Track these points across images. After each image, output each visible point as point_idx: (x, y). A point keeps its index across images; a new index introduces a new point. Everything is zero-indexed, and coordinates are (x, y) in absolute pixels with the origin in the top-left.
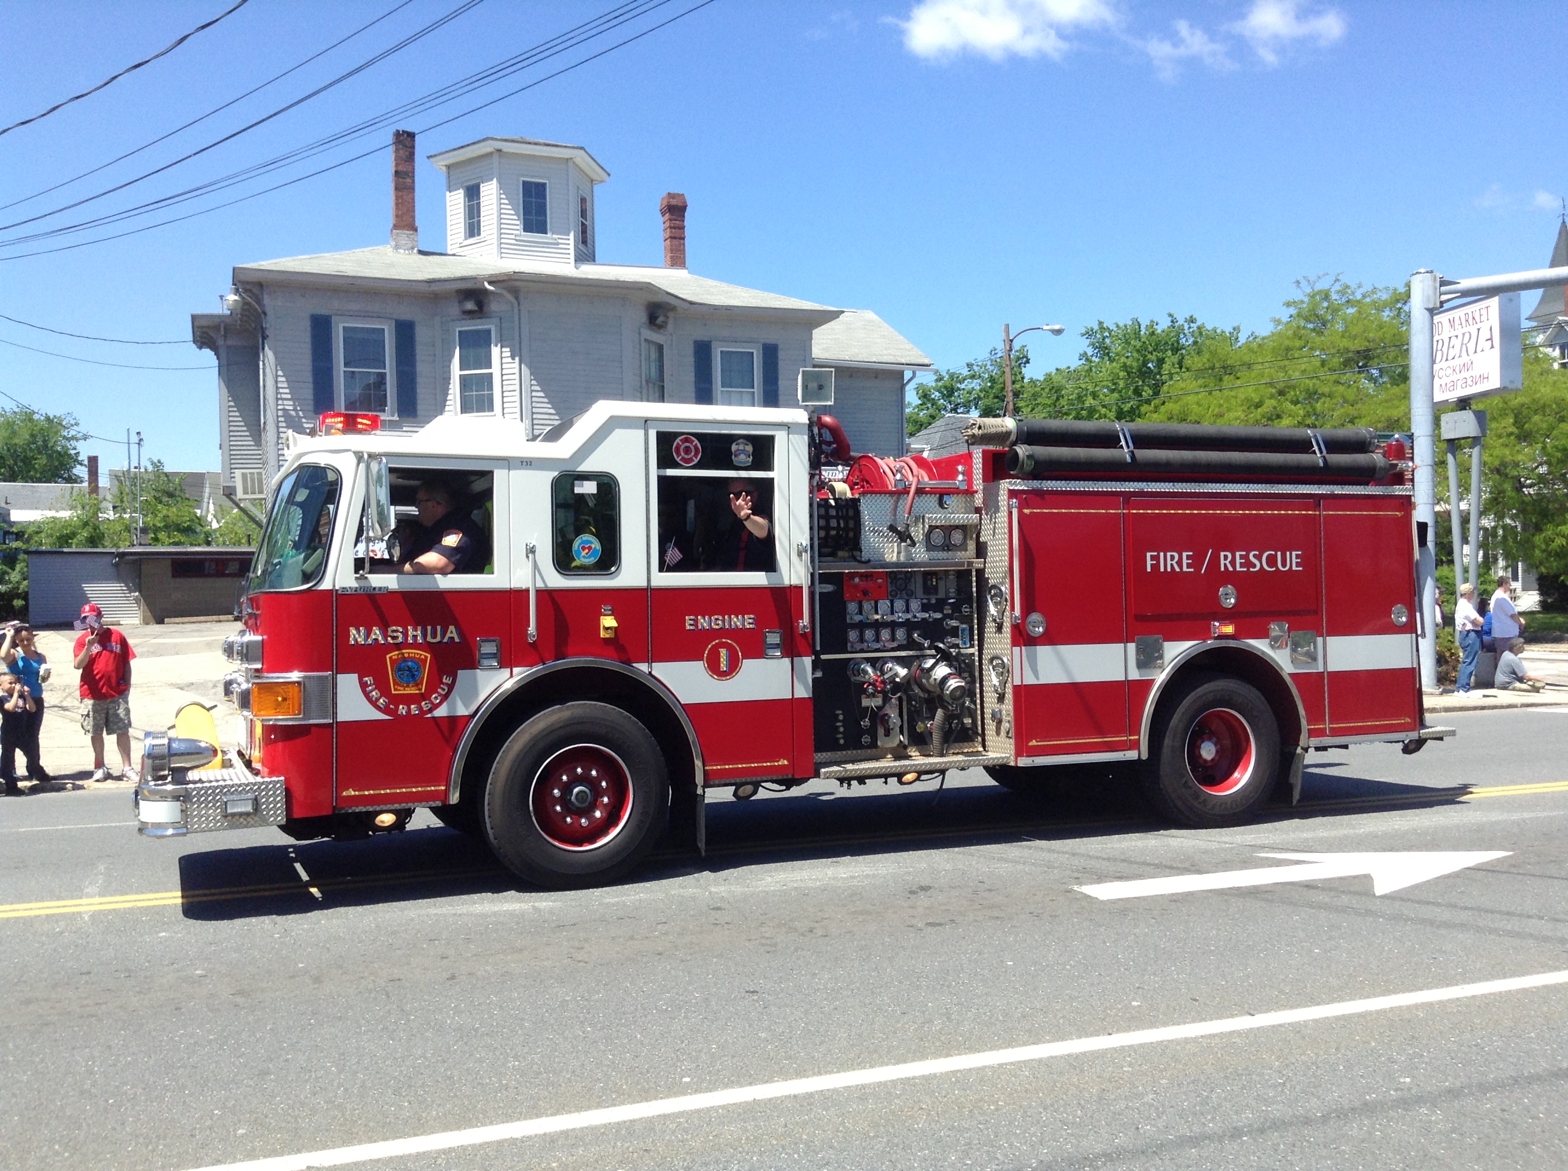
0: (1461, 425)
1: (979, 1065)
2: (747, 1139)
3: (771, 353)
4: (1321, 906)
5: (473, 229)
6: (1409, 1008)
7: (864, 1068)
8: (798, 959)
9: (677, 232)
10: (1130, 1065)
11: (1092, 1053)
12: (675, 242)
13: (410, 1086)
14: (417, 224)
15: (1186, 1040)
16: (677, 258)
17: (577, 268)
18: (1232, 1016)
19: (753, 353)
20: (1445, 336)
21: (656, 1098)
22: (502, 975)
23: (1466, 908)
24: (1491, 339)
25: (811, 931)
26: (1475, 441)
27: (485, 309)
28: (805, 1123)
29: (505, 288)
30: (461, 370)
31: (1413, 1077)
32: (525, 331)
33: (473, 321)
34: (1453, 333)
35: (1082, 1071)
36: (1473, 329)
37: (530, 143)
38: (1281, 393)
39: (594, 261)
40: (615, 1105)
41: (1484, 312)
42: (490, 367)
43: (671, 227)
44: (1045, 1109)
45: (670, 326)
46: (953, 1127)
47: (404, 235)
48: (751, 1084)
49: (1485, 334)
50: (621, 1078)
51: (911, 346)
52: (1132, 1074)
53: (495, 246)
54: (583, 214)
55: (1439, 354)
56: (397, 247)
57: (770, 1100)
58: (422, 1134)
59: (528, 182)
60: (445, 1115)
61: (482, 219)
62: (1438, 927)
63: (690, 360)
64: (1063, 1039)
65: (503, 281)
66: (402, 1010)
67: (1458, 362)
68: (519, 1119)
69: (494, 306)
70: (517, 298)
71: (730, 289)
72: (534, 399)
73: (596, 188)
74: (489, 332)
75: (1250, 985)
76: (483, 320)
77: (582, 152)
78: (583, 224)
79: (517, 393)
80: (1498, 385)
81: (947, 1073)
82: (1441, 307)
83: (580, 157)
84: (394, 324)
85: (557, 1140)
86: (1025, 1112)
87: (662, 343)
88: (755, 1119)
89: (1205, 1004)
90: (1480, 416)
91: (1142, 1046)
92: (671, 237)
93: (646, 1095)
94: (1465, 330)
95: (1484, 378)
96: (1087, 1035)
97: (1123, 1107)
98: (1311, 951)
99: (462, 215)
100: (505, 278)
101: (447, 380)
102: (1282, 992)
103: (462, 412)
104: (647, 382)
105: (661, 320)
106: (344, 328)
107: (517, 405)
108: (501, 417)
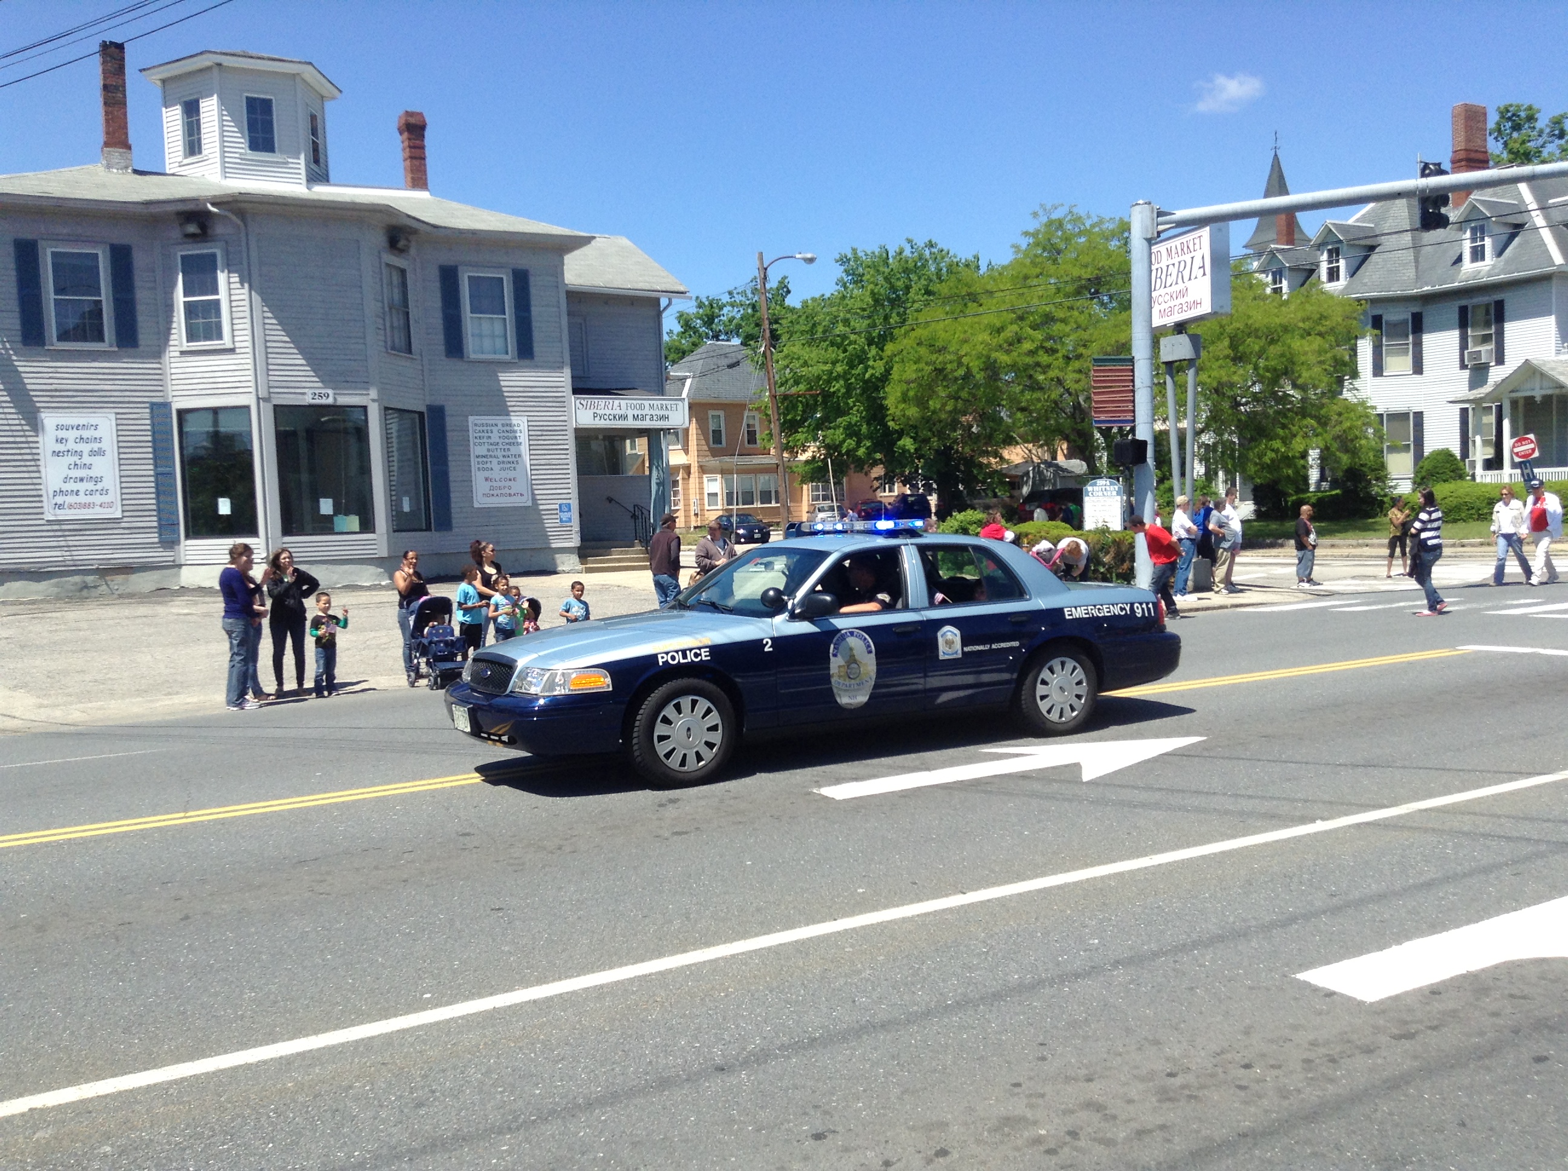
0: (1177, 348)
1: (712, 957)
2: (485, 1044)
3: (521, 279)
4: (1034, 795)
5: (193, 147)
6: (1102, 878)
7: (604, 970)
8: (545, 875)
9: (417, 152)
10: (852, 946)
11: (818, 937)
12: (417, 162)
13: (140, 1024)
14: (131, 141)
15: (904, 920)
16: (418, 179)
17: (309, 189)
18: (947, 895)
19: (502, 279)
20: (1163, 265)
21: (395, 1016)
22: (239, 912)
23: (1160, 789)
24: (1203, 267)
25: (560, 848)
26: (1191, 362)
27: (210, 231)
28: (544, 1024)
29: (231, 211)
30: (185, 296)
31: (1101, 938)
32: (254, 254)
33: (195, 246)
34: (1171, 262)
35: (807, 954)
36: (1188, 258)
37: (252, 57)
38: (1021, 318)
39: (328, 181)
40: (354, 1025)
41: (1197, 241)
42: (217, 294)
43: (410, 147)
44: (771, 991)
45: (413, 251)
46: (685, 1015)
47: (116, 153)
48: (491, 994)
49: (1198, 262)
50: (360, 1000)
51: (664, 273)
52: (853, 954)
53: (218, 165)
54: (314, 132)
55: (1159, 281)
56: (109, 167)
57: (510, 1007)
58: (153, 1067)
59: (251, 98)
60: (177, 1048)
61: (203, 136)
62: (1135, 806)
63: (435, 286)
64: (792, 928)
65: (228, 203)
66: (133, 952)
67: (1175, 288)
68: (254, 1046)
69: (219, 229)
70: (244, 220)
71: (476, 212)
72: (267, 327)
73: (329, 106)
74: (214, 256)
75: (965, 867)
76: (209, 244)
77: (310, 68)
78: (314, 142)
79: (248, 320)
80: (1209, 311)
81: (682, 967)
82: (1159, 236)
83: (308, 72)
84: (109, 249)
85: (293, 1062)
86: (752, 995)
87: (404, 267)
88: (493, 1026)
89: (924, 886)
90: (1195, 340)
91: (863, 928)
92: (411, 158)
93: (386, 1014)
94: (1181, 258)
95: (1196, 304)
96: (814, 923)
97: (842, 983)
98: (1022, 833)
99: (180, 133)
100: (230, 199)
101: (169, 307)
102: (992, 871)
103: (188, 341)
104: (390, 309)
105: (402, 243)
106: (53, 253)
107: (248, 332)
108: (231, 346)
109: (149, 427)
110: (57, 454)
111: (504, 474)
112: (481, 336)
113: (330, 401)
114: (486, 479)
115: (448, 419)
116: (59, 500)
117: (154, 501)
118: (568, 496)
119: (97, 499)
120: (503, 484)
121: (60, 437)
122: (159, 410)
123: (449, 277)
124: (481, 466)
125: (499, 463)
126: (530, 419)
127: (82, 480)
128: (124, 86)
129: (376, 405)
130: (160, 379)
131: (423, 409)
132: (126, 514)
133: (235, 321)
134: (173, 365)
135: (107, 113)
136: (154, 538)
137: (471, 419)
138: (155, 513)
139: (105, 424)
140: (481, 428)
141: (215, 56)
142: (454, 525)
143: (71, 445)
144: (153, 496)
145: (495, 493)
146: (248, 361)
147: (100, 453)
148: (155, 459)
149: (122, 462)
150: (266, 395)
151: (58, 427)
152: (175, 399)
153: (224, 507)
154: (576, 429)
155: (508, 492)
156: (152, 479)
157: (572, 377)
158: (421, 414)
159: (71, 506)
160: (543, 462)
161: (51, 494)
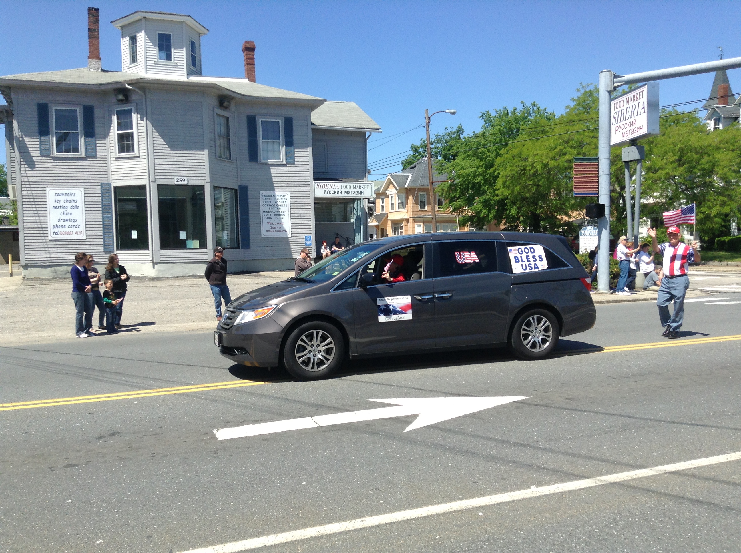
0: (631, 154)
3: (289, 122)
9: (250, 61)
12: (250, 66)
14: (101, 56)
16: (251, 75)
17: (188, 78)
19: (279, 122)
20: (624, 108)
24: (644, 108)
26: (638, 161)
27: (130, 99)
29: (138, 87)
32: (149, 110)
33: (123, 105)
34: (628, 106)
36: (636, 103)
37: (163, 14)
39: (201, 75)
41: (641, 94)
42: (132, 129)
43: (247, 59)
45: (233, 107)
47: (94, 61)
49: (641, 106)
51: (371, 119)
53: (144, 67)
54: (193, 50)
55: (622, 116)
56: (90, 68)
59: (161, 34)
61: (138, 53)
63: (245, 126)
65: (136, 83)
67: (630, 120)
69: (134, 97)
70: (144, 92)
72: (155, 145)
73: (201, 37)
74: (131, 109)
76: (129, 104)
77: (189, 18)
78: (192, 55)
79: (145, 142)
80: (646, 132)
84: (82, 107)
87: (227, 116)
90: (641, 150)
92: (247, 64)
94: (633, 104)
95: (640, 128)
99: (128, 52)
100: (136, 81)
103: (119, 153)
104: (220, 136)
105: (226, 104)
106: (55, 110)
107: (145, 148)
108: (138, 155)
109: (100, 195)
110: (55, 207)
111: (277, 221)
112: (267, 151)
113: (185, 183)
114: (268, 223)
115: (249, 192)
116: (56, 230)
117: (102, 231)
118: (310, 232)
119: (74, 230)
120: (277, 225)
121: (57, 199)
122: (105, 186)
123: (252, 121)
124: (266, 216)
125: (275, 215)
126: (291, 193)
127: (67, 220)
128: (98, 29)
129: (209, 184)
130: (106, 170)
131: (237, 188)
132: (88, 237)
133: (140, 143)
134: (112, 165)
135: (90, 42)
136: (102, 249)
137: (261, 192)
138: (102, 237)
139: (79, 193)
140: (266, 198)
141: (143, 13)
142: (251, 246)
143: (62, 204)
144: (102, 229)
145: (273, 230)
146: (145, 162)
147: (76, 207)
148: (103, 210)
149: (87, 212)
150: (154, 180)
151: (57, 195)
152: (113, 181)
153: (134, 235)
154: (315, 198)
155: (279, 229)
156: (101, 220)
157: (314, 172)
158: (236, 190)
159: (61, 233)
160: (297, 215)
161: (52, 227)
